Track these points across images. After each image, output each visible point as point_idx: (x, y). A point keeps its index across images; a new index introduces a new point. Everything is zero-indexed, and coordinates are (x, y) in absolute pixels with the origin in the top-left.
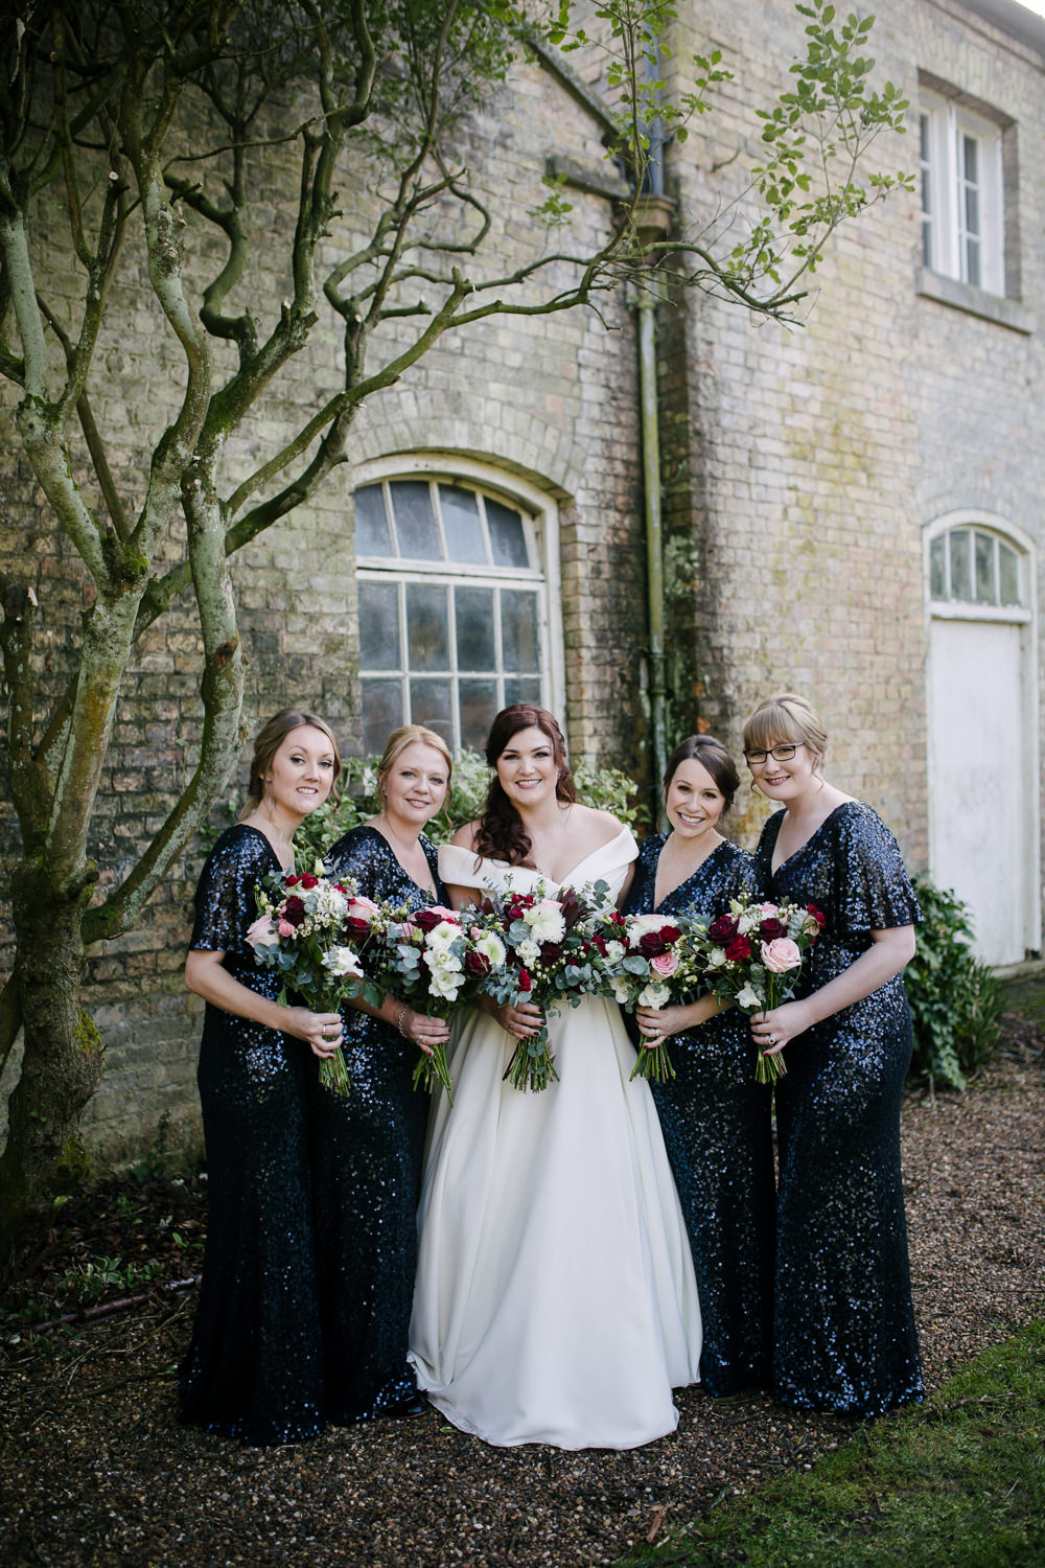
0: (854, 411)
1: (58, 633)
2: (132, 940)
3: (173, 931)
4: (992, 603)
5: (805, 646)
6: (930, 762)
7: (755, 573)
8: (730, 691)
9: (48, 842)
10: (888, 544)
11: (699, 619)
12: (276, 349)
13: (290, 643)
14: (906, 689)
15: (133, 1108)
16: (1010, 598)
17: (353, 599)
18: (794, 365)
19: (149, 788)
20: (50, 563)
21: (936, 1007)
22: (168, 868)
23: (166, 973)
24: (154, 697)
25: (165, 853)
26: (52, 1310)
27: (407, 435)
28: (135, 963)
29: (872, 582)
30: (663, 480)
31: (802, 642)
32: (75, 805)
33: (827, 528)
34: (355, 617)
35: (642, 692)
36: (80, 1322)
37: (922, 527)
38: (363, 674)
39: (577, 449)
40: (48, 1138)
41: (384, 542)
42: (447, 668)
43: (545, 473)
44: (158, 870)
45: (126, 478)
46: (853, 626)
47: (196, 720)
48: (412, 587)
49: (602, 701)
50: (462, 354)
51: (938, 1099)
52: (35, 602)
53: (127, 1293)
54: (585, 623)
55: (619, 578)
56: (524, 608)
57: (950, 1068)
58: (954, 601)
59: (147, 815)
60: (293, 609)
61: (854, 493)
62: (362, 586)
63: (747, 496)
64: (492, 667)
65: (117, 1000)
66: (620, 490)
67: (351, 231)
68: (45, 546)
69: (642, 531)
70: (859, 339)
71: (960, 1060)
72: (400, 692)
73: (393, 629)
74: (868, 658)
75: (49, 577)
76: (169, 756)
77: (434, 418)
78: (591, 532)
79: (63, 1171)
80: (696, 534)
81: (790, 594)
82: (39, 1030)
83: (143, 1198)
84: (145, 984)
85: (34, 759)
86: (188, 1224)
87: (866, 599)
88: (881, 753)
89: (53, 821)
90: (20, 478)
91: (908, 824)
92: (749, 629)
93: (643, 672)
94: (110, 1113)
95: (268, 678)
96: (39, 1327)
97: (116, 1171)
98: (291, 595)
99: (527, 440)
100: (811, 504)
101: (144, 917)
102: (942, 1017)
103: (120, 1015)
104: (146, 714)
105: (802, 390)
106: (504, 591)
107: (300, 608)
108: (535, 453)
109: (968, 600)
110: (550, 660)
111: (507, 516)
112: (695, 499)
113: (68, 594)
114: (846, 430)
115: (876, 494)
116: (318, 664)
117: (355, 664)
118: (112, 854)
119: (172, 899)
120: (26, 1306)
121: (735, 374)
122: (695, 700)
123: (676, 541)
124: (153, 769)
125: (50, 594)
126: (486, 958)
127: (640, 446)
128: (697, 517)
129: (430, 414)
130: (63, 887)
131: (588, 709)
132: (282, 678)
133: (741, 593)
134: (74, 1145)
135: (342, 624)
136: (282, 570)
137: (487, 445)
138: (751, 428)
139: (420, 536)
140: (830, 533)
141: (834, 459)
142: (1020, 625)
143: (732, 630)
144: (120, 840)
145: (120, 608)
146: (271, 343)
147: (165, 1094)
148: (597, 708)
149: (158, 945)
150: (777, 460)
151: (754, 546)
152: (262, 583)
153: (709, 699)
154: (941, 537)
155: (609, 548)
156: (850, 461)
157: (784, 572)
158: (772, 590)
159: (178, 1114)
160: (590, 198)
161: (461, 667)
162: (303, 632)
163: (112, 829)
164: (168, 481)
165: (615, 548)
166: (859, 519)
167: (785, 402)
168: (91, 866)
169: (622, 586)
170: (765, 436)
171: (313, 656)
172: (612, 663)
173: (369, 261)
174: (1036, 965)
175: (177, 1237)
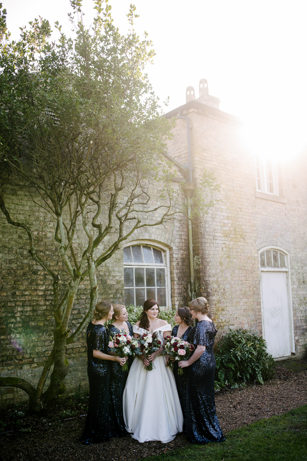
0: (239, 225)
1: (62, 281)
2: (75, 345)
3: (83, 343)
4: (278, 267)
5: (228, 279)
6: (262, 306)
7: (215, 263)
8: (209, 290)
9: (61, 324)
10: (249, 255)
11: (201, 274)
12: (105, 233)
13: (109, 282)
14: (255, 289)
15: (73, 381)
16: (283, 265)
17: (123, 272)
18: (224, 216)
19: (79, 313)
20: (61, 267)
21: (256, 364)
22: (83, 330)
23: (81, 352)
24: (81, 294)
25: (82, 327)
26: (57, 419)
27: (135, 237)
28: (75, 350)
29: (245, 264)
30: (193, 243)
31: (227, 279)
32: (66, 318)
33: (233, 252)
34: (123, 276)
35: (189, 291)
36: (62, 422)
37: (258, 250)
38: (125, 288)
39: (173, 237)
40: (58, 383)
41: (130, 259)
42: (144, 286)
43: (166, 243)
44: (81, 330)
45: (76, 249)
46: (241, 274)
47: (89, 298)
48: (136, 269)
49: (179, 293)
50: (147, 219)
51: (256, 386)
52: (60, 278)
53: (72, 417)
54: (175, 275)
55: (183, 265)
56: (162, 272)
57: (261, 379)
58: (267, 267)
59: (79, 318)
60: (110, 275)
61: (240, 244)
62: (125, 269)
63: (213, 246)
64: (154, 286)
65: (71, 358)
66: (184, 246)
67: (123, 196)
68: (60, 264)
69: (189, 254)
70: (240, 209)
71: (263, 377)
72: (133, 291)
73: (132, 278)
74: (244, 282)
75: (61, 270)
76: (83, 306)
77: (141, 233)
78: (177, 255)
79: (61, 389)
80: (200, 255)
81: (224, 268)
82: (57, 361)
83: (75, 401)
84: (77, 355)
85: (58, 308)
86: (84, 405)
87: (244, 268)
88: (248, 304)
89: (62, 320)
90: (56, 251)
91: (256, 321)
92: (214, 276)
93: (189, 286)
94: (69, 382)
95: (104, 290)
96: (55, 422)
97: (69, 395)
98: (110, 272)
99: (162, 236)
100: (229, 247)
101: (77, 340)
102: (258, 367)
103: (72, 361)
104: (79, 297)
105: (226, 221)
106: (157, 269)
107: (111, 275)
108: (164, 239)
109: (271, 267)
110: (168, 284)
111: (158, 252)
112: (200, 247)
113: (64, 273)
114: (237, 230)
115: (246, 243)
116: (115, 286)
117: (124, 286)
118: (71, 327)
119: (83, 336)
120: (52, 418)
121: (209, 219)
122: (200, 293)
123: (196, 257)
124: (80, 309)
125: (61, 273)
126: (134, 346)
127: (188, 236)
128: (201, 252)
129: (140, 232)
130: (63, 333)
131: (176, 295)
132: (107, 289)
133: (212, 268)
134: (63, 385)
135: (120, 278)
136: (108, 267)
137: (153, 238)
138: (213, 231)
139: (138, 257)
140: (234, 253)
141: (235, 236)
142: (286, 272)
143: (209, 276)
144: (73, 324)
145: (76, 282)
146: (104, 231)
147: (80, 379)
148: (178, 294)
149: (80, 346)
150: (220, 237)
151: (215, 257)
152: (103, 270)
153: (204, 292)
154: (264, 252)
155: (181, 258)
156: (239, 236)
157: (222, 263)
158: (219, 267)
159: (83, 383)
160: (176, 183)
161: (147, 286)
162: (112, 280)
163: (71, 321)
164: (85, 260)
165: (182, 259)
166: (241, 249)
167: (222, 224)
168: (69, 329)
169: (184, 267)
170: (217, 232)
171: (114, 285)
172: (182, 284)
173: (125, 208)
174: (294, 357)
175: (82, 407)
